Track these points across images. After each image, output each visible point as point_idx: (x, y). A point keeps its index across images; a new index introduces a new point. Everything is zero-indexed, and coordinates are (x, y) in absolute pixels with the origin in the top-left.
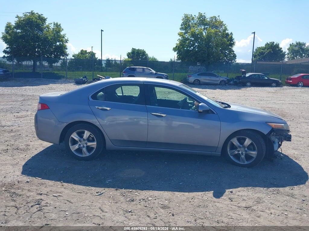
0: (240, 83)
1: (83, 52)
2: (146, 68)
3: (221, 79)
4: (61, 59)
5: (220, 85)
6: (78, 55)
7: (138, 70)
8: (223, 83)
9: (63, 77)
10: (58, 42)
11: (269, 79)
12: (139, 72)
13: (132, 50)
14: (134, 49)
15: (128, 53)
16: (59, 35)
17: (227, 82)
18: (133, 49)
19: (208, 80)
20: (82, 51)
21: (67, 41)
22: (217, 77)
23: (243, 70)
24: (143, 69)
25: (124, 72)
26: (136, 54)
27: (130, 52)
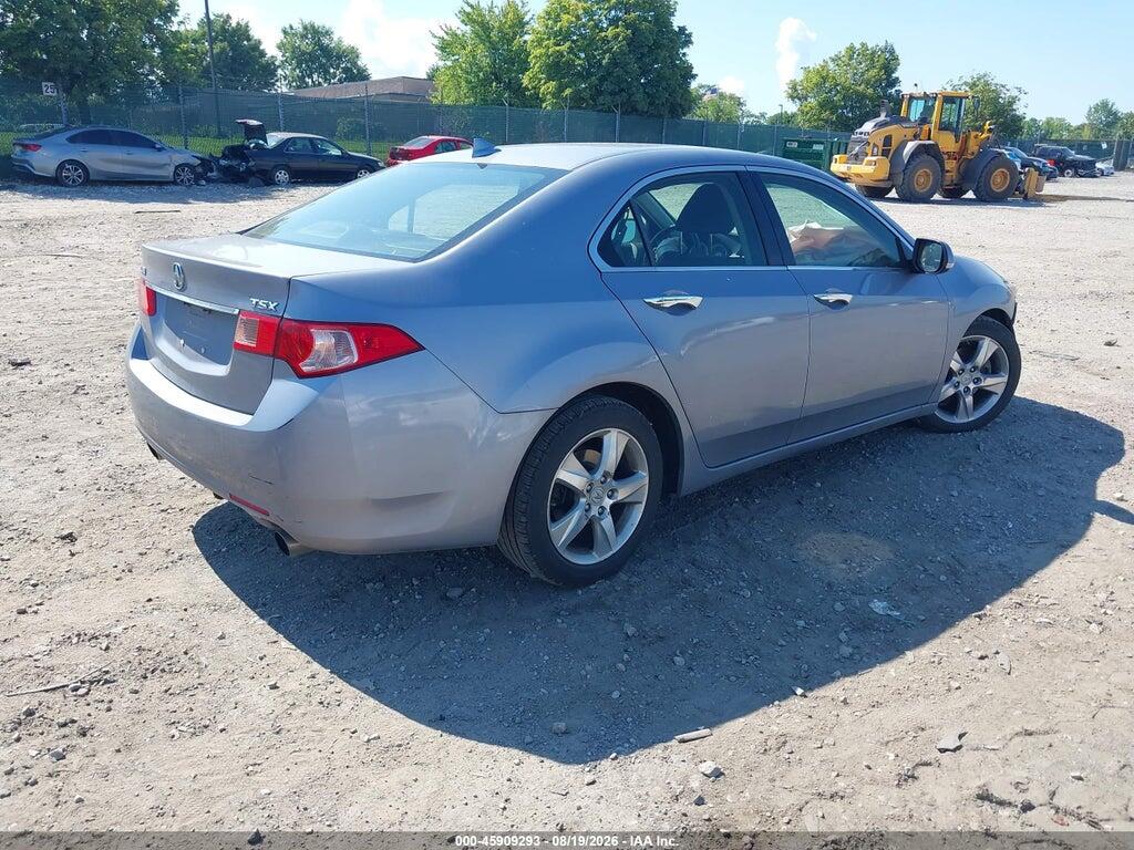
0: (249, 172)
3: (179, 159)
5: (174, 183)
8: (186, 175)
11: (345, 157)
17: (200, 170)
19: (123, 162)
22: (159, 150)
23: (254, 122)
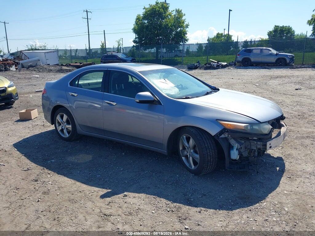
1: (219, 36)
2: (265, 48)
4: (181, 45)
6: (213, 39)
7: (255, 51)
9: (180, 63)
10: (180, 28)
12: (256, 54)
13: (274, 28)
14: (277, 26)
15: (269, 32)
16: (179, 21)
18: (275, 26)
20: (218, 34)
21: (187, 26)
24: (261, 50)
25: (238, 55)
26: (278, 32)
27: (271, 30)
